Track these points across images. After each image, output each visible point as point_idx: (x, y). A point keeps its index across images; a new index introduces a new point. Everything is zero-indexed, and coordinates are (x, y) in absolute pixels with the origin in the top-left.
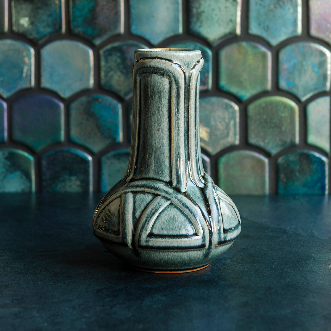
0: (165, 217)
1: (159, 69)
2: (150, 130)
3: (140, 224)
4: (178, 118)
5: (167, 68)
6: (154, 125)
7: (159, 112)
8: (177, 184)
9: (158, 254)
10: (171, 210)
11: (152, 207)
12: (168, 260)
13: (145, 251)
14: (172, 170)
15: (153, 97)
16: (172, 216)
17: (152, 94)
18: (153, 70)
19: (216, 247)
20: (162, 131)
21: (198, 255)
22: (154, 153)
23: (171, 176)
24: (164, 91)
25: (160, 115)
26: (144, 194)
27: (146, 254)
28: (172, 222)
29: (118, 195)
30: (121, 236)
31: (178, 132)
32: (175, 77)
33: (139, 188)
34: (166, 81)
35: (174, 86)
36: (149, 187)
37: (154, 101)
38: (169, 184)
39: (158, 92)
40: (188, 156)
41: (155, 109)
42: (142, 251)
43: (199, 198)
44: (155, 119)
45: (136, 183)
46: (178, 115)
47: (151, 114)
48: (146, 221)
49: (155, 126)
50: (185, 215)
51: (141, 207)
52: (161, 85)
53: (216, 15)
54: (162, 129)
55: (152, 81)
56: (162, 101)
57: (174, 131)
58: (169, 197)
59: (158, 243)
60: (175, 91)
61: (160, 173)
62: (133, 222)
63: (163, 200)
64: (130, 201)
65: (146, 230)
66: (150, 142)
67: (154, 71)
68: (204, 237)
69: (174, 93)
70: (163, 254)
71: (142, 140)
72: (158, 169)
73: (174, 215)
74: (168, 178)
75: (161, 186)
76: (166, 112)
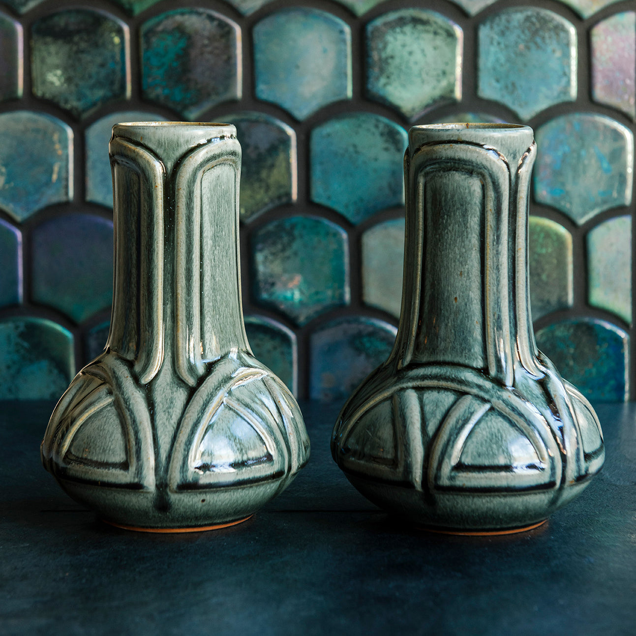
0: (483, 433)
1: (463, 163)
2: (445, 275)
3: (437, 447)
4: (497, 251)
5: (478, 160)
6: (453, 264)
7: (463, 241)
8: (498, 372)
9: (470, 501)
10: (493, 421)
11: (457, 415)
12: (487, 512)
13: (447, 497)
14: (488, 348)
15: (451, 214)
16: (495, 430)
17: (450, 208)
18: (452, 163)
19: (572, 486)
20: (468, 275)
21: (541, 501)
22: (453, 315)
23: (485, 358)
24: (473, 203)
25: (464, 247)
26: (439, 392)
27: (447, 502)
28: (497, 443)
29: (386, 394)
30: (401, 469)
31: (498, 277)
32: (494, 176)
33: (427, 380)
34: (475, 185)
35: (491, 194)
36: (446, 379)
37: (453, 221)
38: (484, 372)
39: (462, 205)
40: (514, 320)
41: (455, 235)
42: (441, 496)
43: (538, 397)
44: (455, 253)
45: (421, 371)
46: (498, 247)
47: (448, 246)
48: (449, 441)
49: (455, 266)
50: (517, 428)
51: (435, 416)
52: (467, 191)
53: (416, 63)
54: (468, 273)
55: (450, 184)
56: (469, 220)
57: (491, 276)
58: (487, 397)
59: (472, 480)
60: (492, 203)
61: (466, 353)
62: (423, 443)
63: (476, 403)
64: (415, 405)
65: (450, 457)
66: (445, 296)
67: (454, 166)
68: (553, 468)
69: (490, 205)
70: (480, 500)
71: (428, 294)
72: (461, 346)
73: (498, 430)
74: (479, 361)
75: (469, 376)
76: (476, 242)
